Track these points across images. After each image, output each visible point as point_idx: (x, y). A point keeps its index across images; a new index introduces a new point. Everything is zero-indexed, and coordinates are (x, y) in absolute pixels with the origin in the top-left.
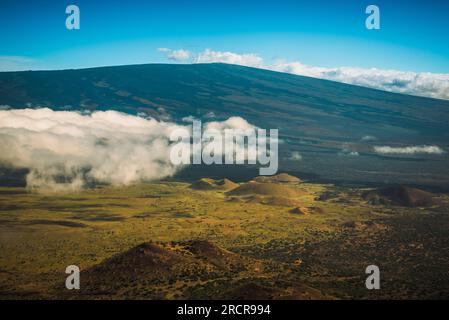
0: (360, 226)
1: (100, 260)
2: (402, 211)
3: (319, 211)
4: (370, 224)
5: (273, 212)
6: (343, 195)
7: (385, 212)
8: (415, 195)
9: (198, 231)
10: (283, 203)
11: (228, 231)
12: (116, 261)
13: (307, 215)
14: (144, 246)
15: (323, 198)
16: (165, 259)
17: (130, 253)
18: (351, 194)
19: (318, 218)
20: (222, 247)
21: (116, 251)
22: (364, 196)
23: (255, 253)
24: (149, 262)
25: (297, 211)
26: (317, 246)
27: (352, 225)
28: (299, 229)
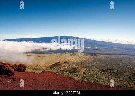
0: (89, 59)
1: (52, 64)
2: (96, 57)
3: (84, 57)
4: (91, 59)
5: (77, 57)
6: (87, 55)
7: (93, 57)
8: (97, 55)
9: (66, 60)
10: (78, 56)
11: (70, 60)
12: (54, 64)
13: (82, 58)
14: (58, 62)
15: (84, 55)
16: (61, 64)
17: (56, 63)
18: (88, 55)
19: (83, 58)
20: (69, 62)
21: (54, 63)
22: (90, 55)
23: (74, 63)
24: (59, 65)
25: (80, 57)
26: (83, 62)
27: (88, 59)
28: (81, 60)
